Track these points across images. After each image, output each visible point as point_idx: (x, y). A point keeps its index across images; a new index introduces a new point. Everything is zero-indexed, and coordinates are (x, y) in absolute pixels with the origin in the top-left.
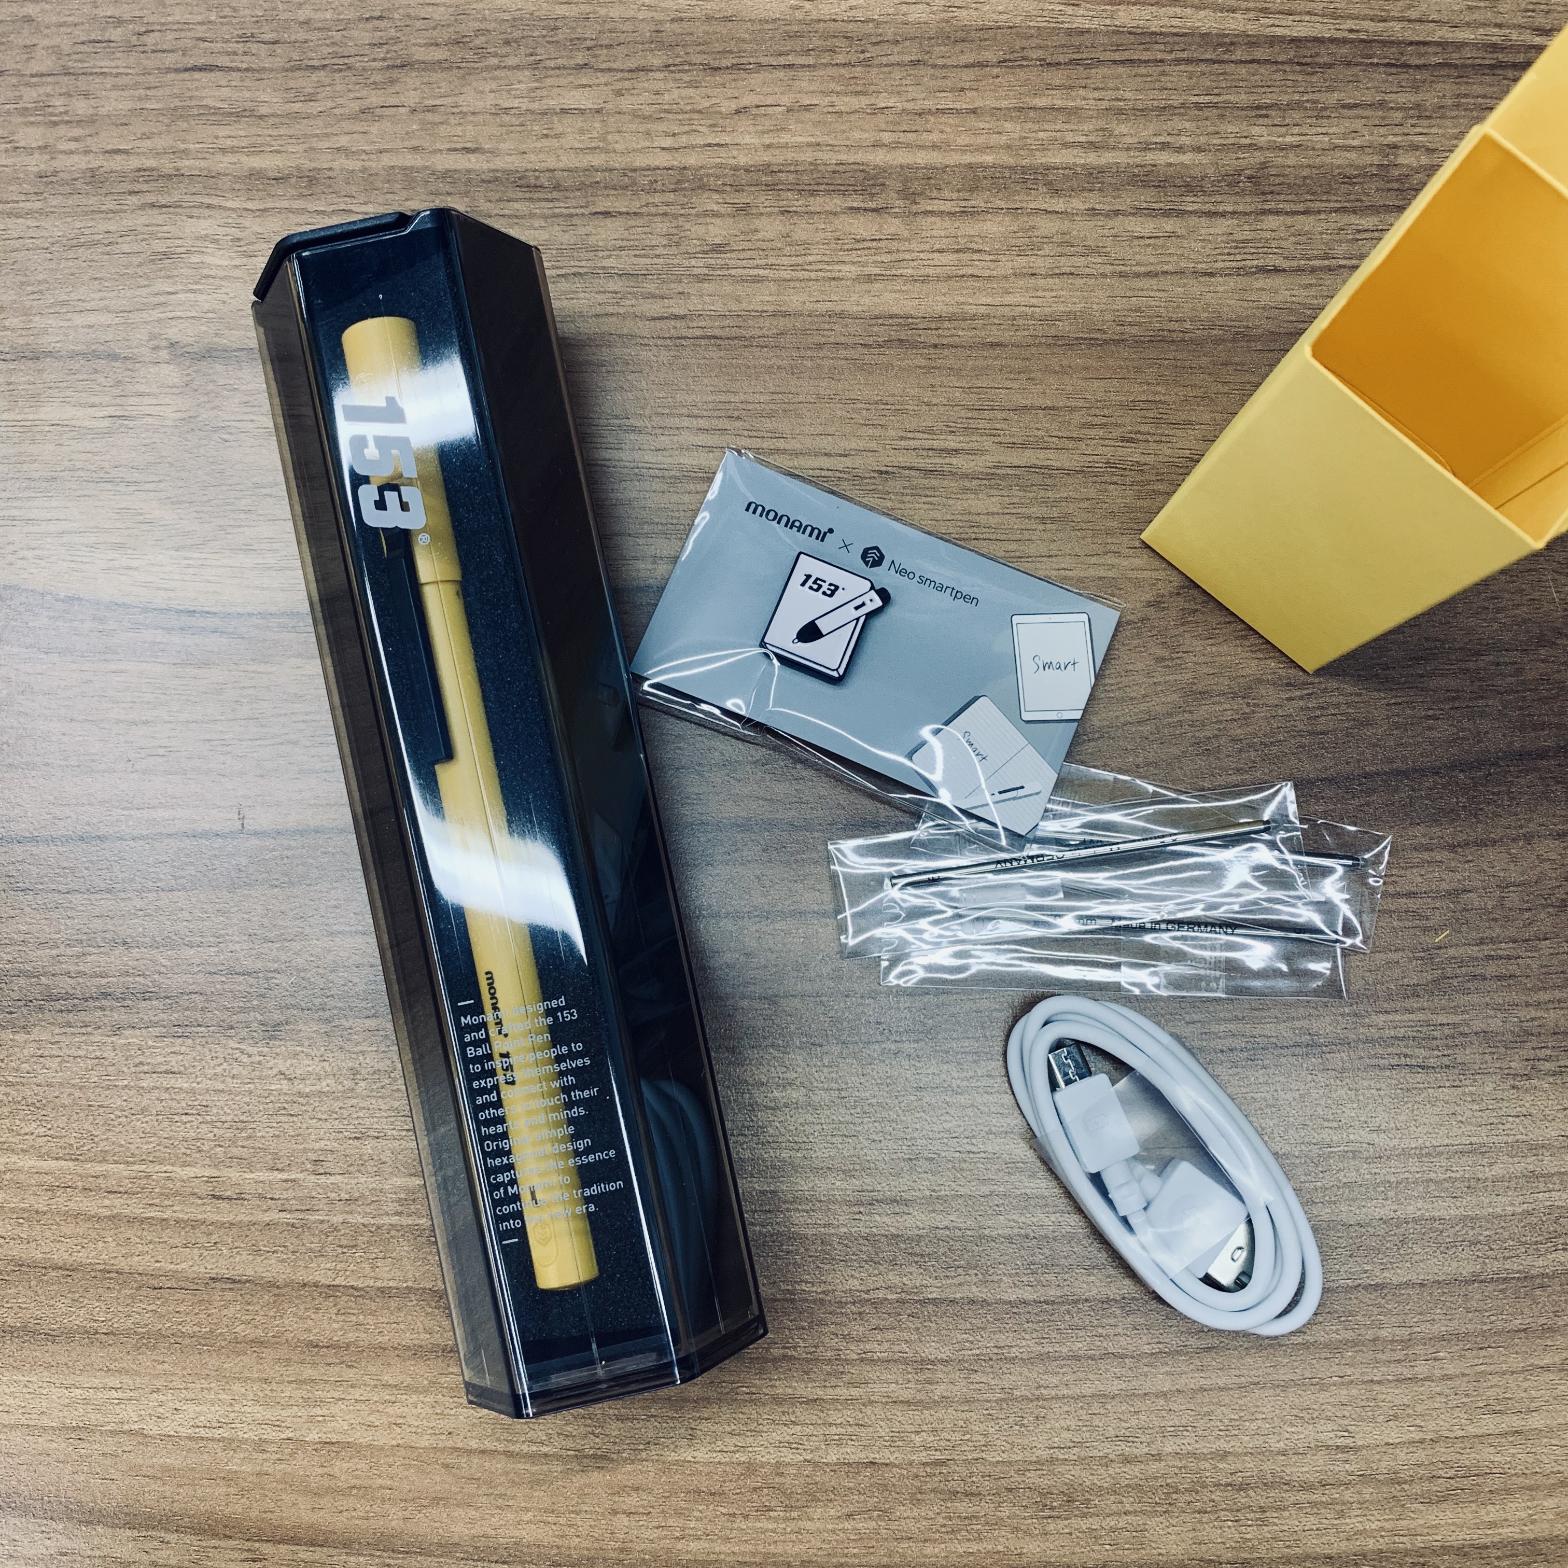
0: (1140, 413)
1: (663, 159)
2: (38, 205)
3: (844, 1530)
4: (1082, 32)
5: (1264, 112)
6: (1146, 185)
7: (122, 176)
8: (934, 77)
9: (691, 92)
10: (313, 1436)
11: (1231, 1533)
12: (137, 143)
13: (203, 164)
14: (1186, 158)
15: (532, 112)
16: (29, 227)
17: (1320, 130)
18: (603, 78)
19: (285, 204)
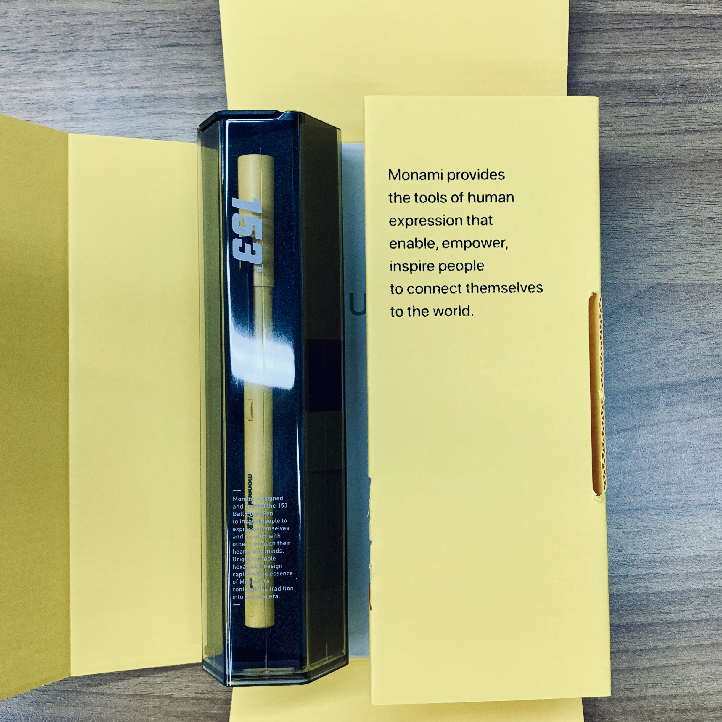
0: (628, 204)
2: (98, 115)
4: (599, 15)
5: (687, 53)
6: (630, 90)
7: (138, 100)
12: (145, 83)
13: (175, 92)
14: (650, 76)
16: (94, 126)
17: (715, 61)
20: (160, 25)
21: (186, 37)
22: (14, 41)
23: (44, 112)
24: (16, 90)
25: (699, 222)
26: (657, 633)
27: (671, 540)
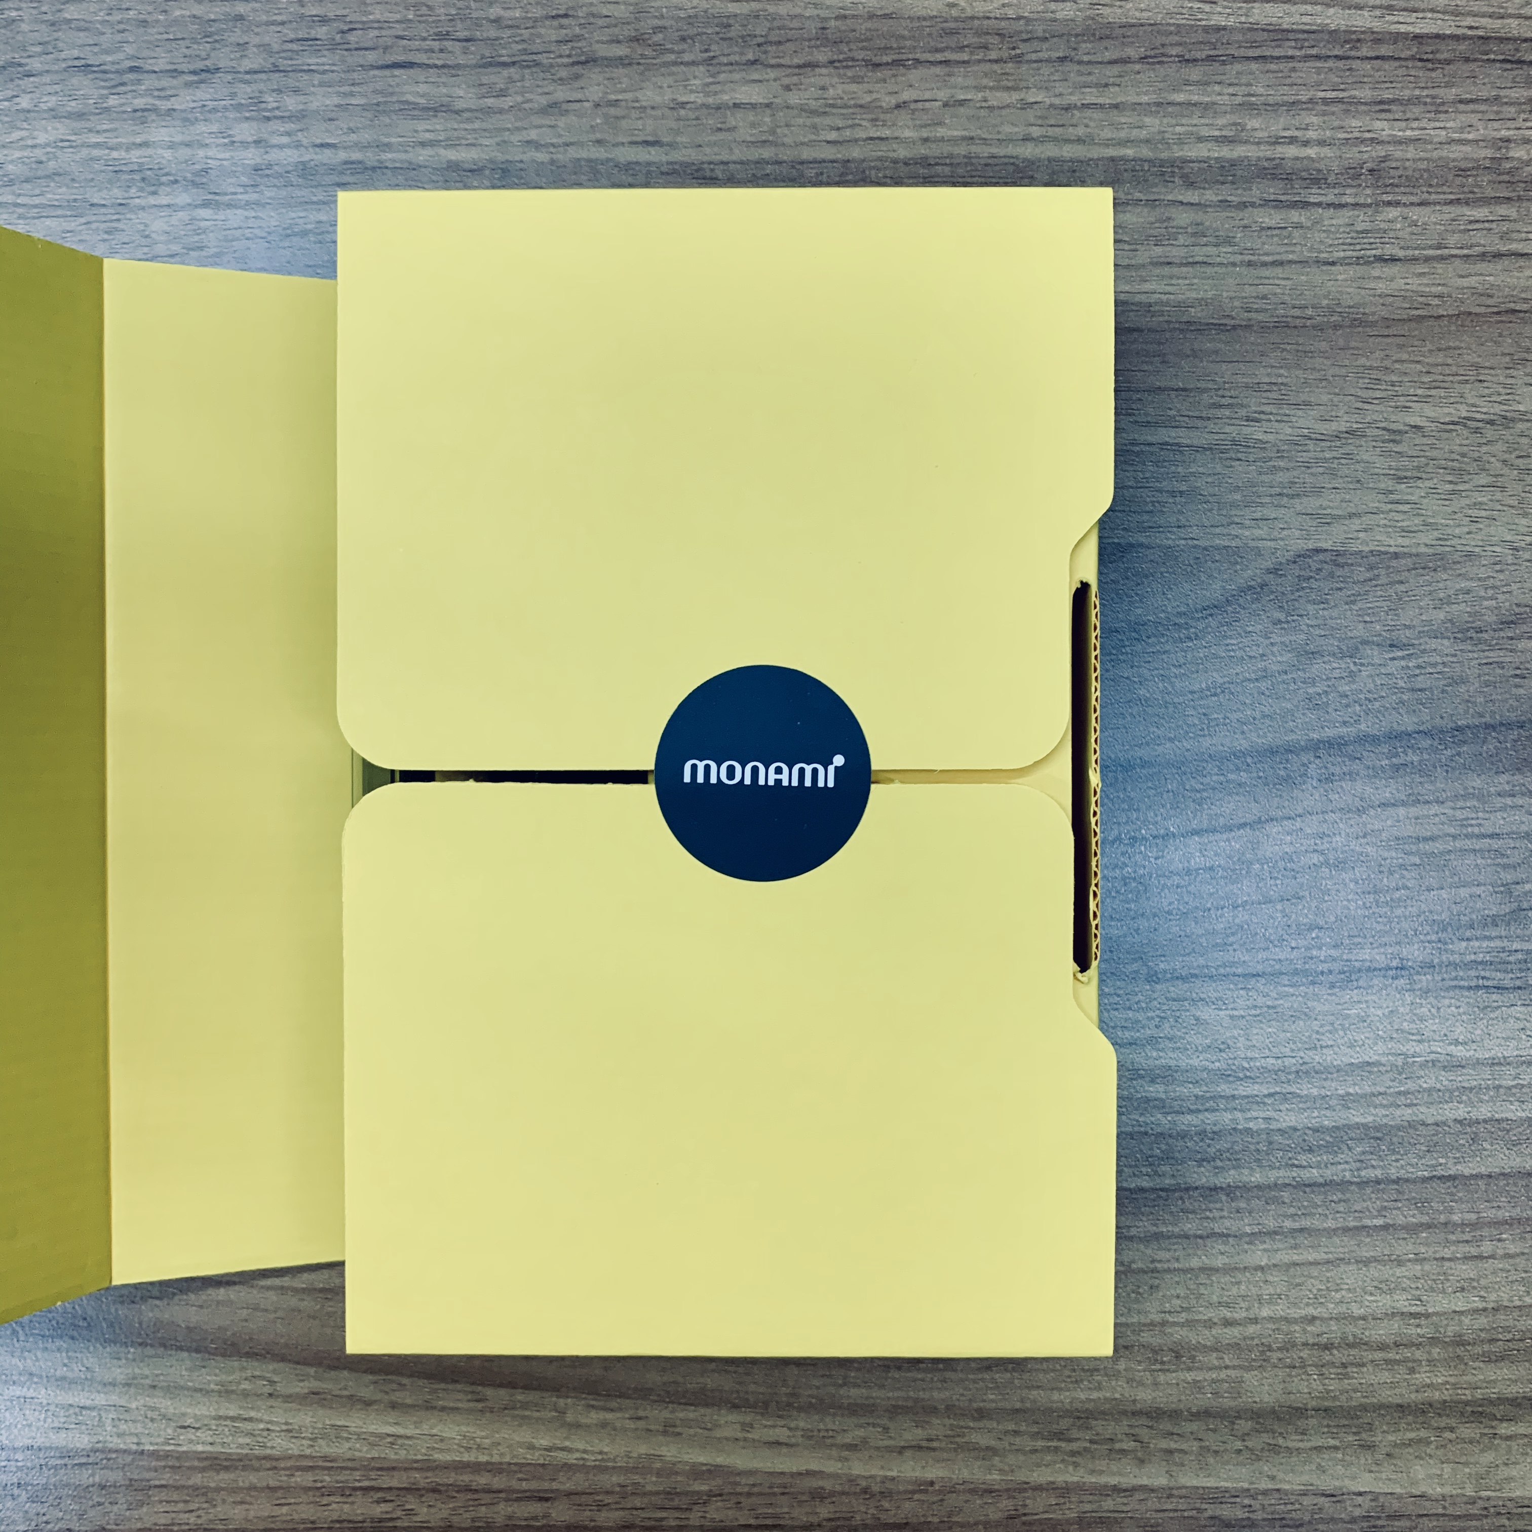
20: (376, 25)
21: (426, 51)
22: (96, 49)
23: (153, 189)
24: (97, 145)
25: (1395, 435)
26: (1284, 1203)
27: (1317, 1032)
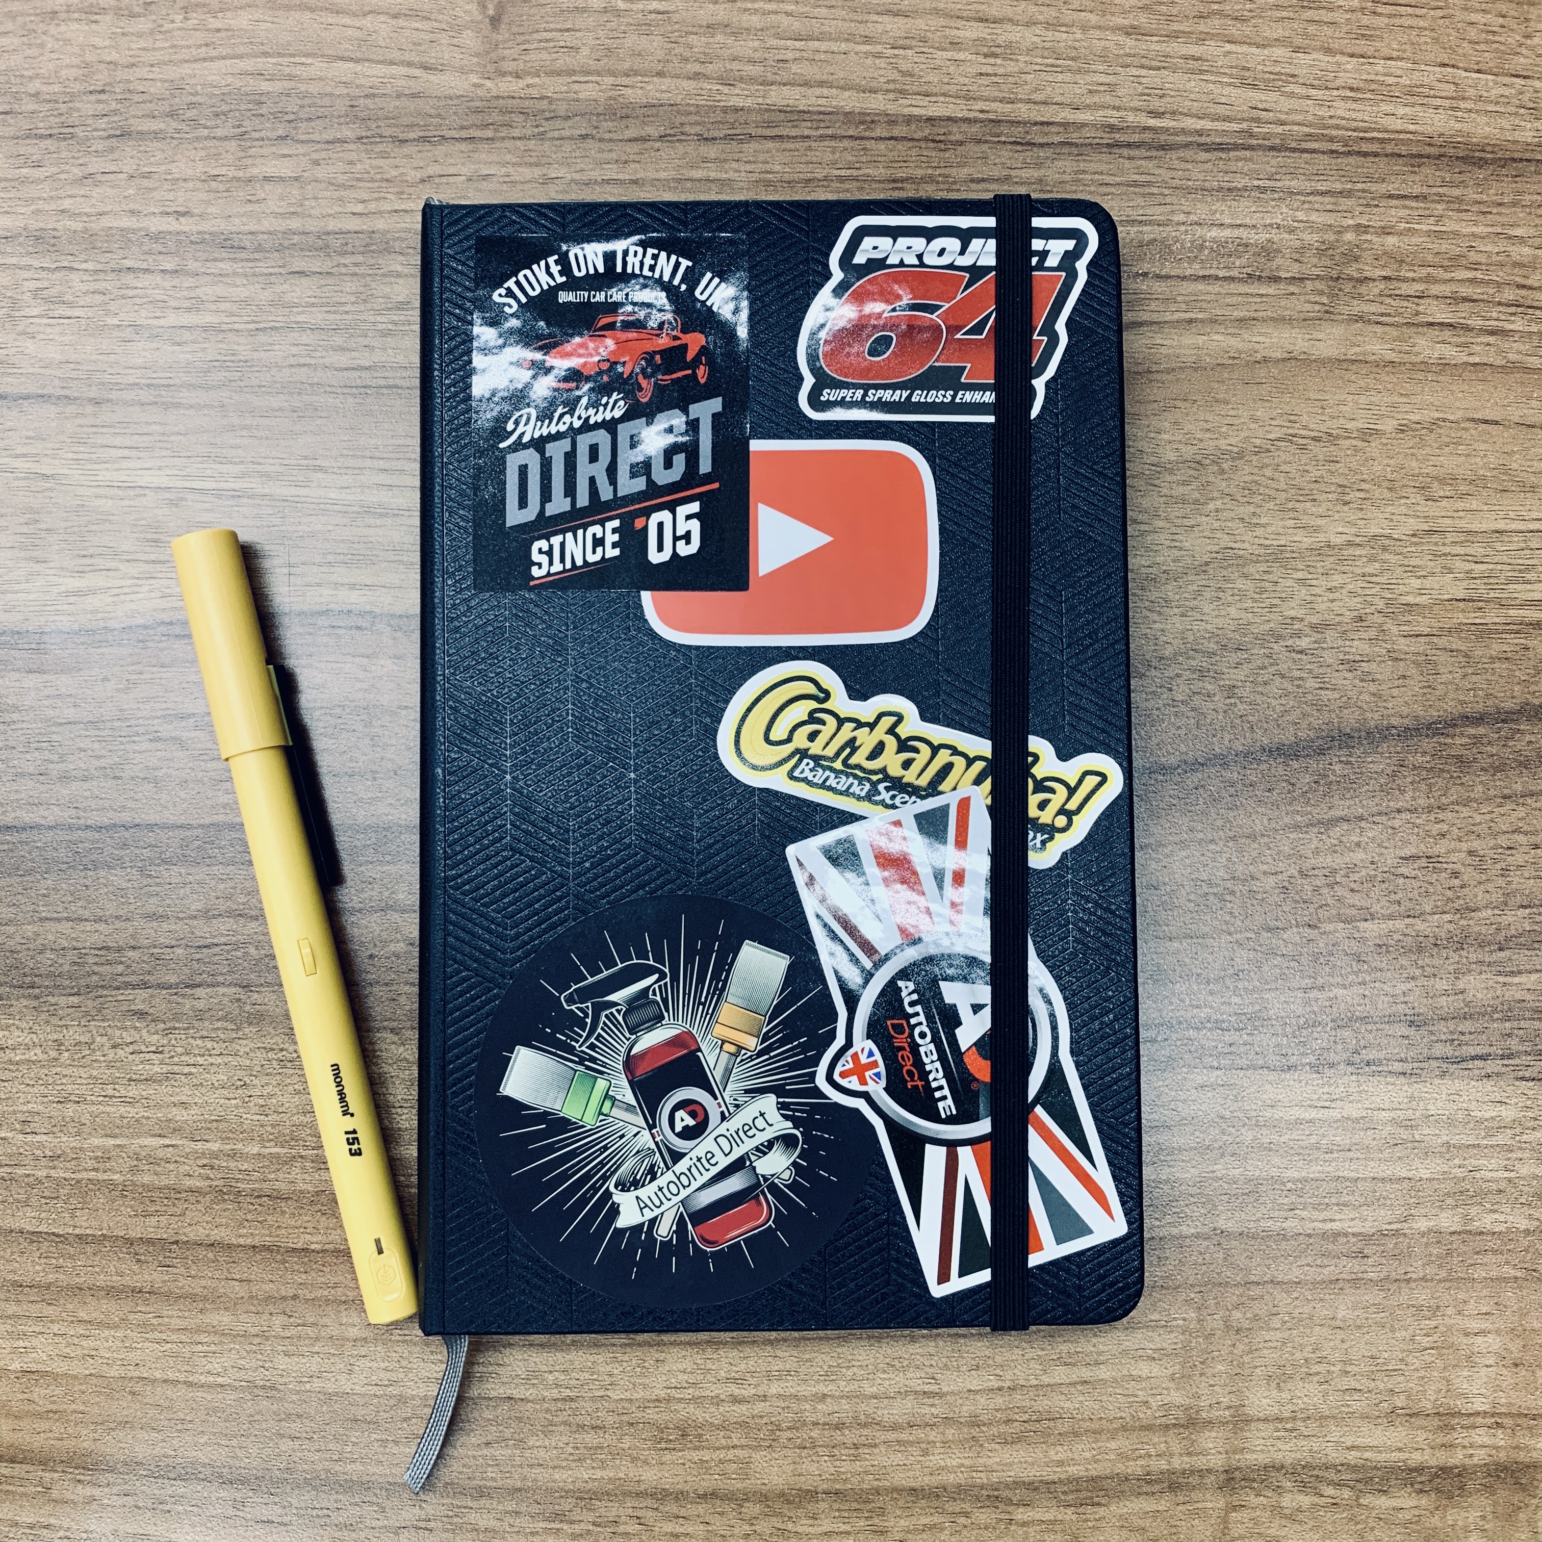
1: (353, 224)
3: (484, 1457)
4: (736, 110)
8: (601, 151)
9: (380, 162)
10: (16, 1366)
11: (828, 1467)
15: (238, 179)
18: (301, 149)
19: (14, 260)
